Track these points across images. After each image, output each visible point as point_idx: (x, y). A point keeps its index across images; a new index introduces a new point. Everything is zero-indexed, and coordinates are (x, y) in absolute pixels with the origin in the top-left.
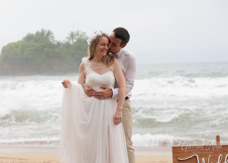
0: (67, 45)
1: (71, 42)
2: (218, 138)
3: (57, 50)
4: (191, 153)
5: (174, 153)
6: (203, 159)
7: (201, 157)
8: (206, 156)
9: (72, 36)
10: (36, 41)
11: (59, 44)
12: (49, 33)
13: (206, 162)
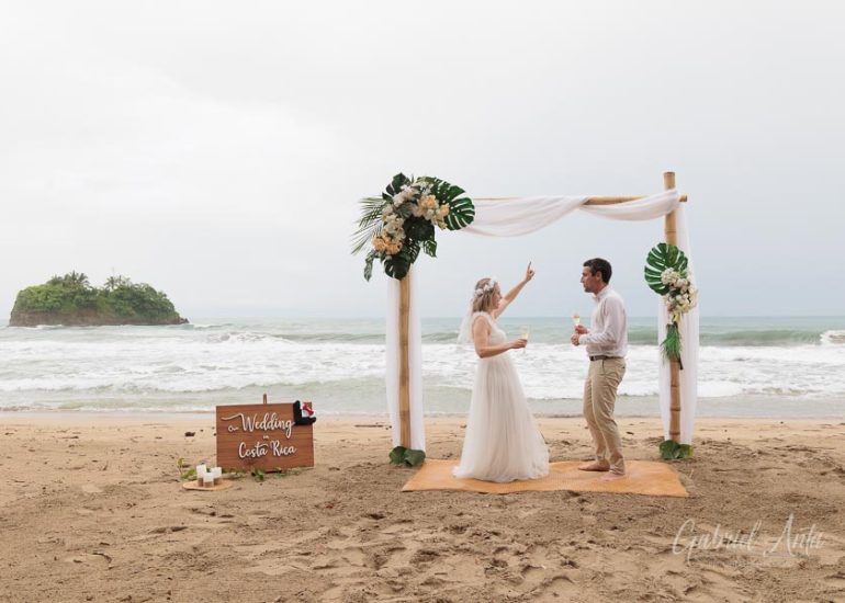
0: (106, 293)
1: (111, 290)
2: (265, 396)
3: (91, 298)
4: (237, 412)
5: (217, 413)
6: (249, 418)
7: (246, 416)
8: (252, 416)
9: (112, 281)
10: (64, 285)
11: (95, 291)
12: (82, 277)
13: (252, 422)
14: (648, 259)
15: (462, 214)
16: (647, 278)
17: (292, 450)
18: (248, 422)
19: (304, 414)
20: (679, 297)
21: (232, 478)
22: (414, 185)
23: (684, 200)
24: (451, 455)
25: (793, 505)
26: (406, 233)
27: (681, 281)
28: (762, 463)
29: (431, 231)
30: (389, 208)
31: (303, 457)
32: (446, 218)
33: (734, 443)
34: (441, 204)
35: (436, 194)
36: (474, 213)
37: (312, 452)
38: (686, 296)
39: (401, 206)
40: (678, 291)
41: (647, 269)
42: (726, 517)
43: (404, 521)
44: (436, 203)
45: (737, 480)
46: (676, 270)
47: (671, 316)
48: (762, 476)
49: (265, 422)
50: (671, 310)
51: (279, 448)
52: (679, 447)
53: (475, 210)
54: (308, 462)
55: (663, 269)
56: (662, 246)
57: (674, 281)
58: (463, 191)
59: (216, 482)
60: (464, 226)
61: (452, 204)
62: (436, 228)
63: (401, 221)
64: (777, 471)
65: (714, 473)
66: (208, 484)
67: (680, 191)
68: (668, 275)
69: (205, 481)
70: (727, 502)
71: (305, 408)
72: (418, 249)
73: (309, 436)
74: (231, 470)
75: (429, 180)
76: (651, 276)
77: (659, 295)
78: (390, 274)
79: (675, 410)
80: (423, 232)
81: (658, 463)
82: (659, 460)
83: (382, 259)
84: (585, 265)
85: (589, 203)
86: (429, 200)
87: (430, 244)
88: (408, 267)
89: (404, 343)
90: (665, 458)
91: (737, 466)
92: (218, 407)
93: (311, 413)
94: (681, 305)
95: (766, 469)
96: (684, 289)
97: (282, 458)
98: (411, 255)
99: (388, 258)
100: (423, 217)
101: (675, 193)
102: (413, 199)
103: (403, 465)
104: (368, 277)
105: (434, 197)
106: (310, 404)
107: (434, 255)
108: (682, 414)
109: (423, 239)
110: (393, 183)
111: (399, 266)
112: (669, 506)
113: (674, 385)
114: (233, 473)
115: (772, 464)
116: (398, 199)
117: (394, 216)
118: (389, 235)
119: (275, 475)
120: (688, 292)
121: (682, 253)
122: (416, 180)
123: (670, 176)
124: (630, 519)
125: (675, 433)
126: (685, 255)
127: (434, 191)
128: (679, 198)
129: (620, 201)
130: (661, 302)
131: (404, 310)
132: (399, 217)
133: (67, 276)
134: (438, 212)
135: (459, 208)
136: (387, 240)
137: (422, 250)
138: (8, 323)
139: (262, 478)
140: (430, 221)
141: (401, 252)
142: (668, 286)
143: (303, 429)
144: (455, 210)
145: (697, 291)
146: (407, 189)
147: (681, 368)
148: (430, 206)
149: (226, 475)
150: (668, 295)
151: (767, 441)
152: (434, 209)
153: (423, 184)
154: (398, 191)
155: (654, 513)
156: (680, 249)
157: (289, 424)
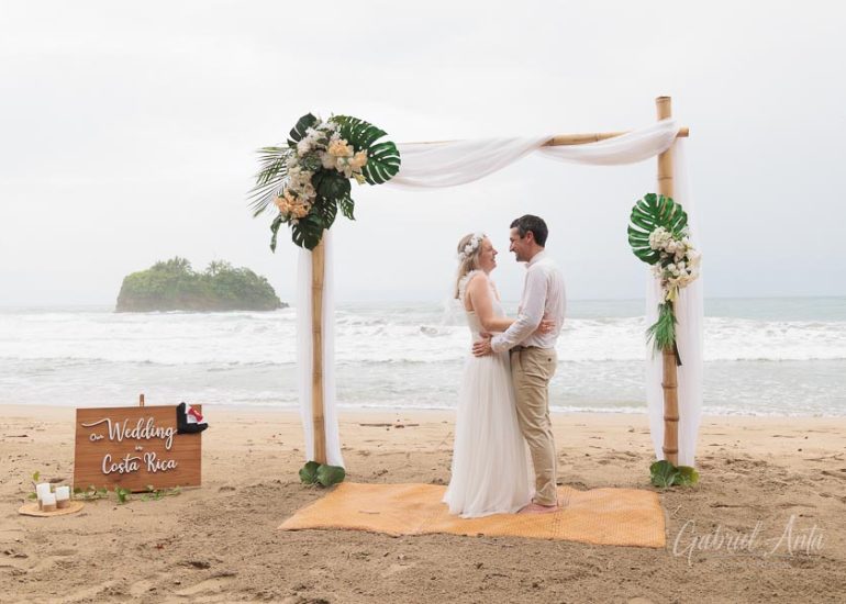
1: (213, 275)
2: (142, 397)
3: (194, 283)
4: (103, 417)
5: (78, 417)
6: (117, 425)
7: (114, 422)
8: (121, 421)
9: (214, 266)
10: (168, 270)
11: (197, 276)
12: (185, 262)
13: (121, 429)
14: (632, 216)
15: (385, 162)
16: (631, 241)
17: (172, 464)
18: (116, 429)
19: (191, 420)
20: (671, 267)
21: (89, 500)
22: (321, 126)
23: (684, 134)
24: (385, 472)
25: (794, 571)
26: (317, 191)
27: (673, 245)
28: (786, 497)
29: (347, 187)
30: (292, 160)
31: (187, 474)
32: (364, 168)
33: (770, 463)
34: (356, 150)
35: (348, 139)
36: (399, 161)
37: (199, 468)
38: (682, 264)
39: (305, 155)
40: (671, 258)
41: (630, 230)
42: (683, 588)
43: (225, 575)
44: (349, 150)
45: (736, 523)
46: (669, 230)
47: (664, 293)
48: (779, 516)
49: (138, 429)
50: (664, 285)
51: (155, 462)
52: (675, 470)
53: (400, 158)
54: (194, 480)
55: (652, 229)
56: (651, 198)
57: (664, 245)
58: (384, 134)
59: (60, 505)
60: (388, 178)
61: (371, 151)
62: (353, 182)
63: (308, 174)
64: (802, 510)
65: (711, 511)
66: (47, 509)
67: (678, 120)
68: (658, 236)
69: (44, 504)
70: (701, 561)
71: (191, 412)
72: (335, 211)
73: (195, 447)
74: (89, 489)
75: (339, 119)
76: (636, 239)
77: (648, 264)
78: (299, 243)
79: (671, 419)
80: (336, 188)
81: (644, 492)
82: (647, 487)
83: (290, 224)
84: (512, 226)
85: (552, 143)
86: (338, 145)
87: (348, 204)
88: (320, 234)
89: (317, 331)
90: (655, 486)
91: (752, 498)
92: (78, 410)
93: (200, 418)
94: (675, 277)
95: (790, 505)
96: (680, 255)
97: (159, 474)
98: (326, 218)
99: (296, 222)
100: (335, 170)
101: (671, 125)
102: (322, 145)
103: (314, 485)
104: (273, 247)
105: (345, 141)
106: (199, 407)
107: (353, 218)
108: (681, 425)
109: (340, 198)
110: (297, 126)
111: (310, 232)
112: (610, 565)
113: (669, 386)
114: (91, 493)
115: (802, 499)
116: (303, 146)
117: (298, 168)
118: (292, 193)
119: (142, 496)
120: (686, 259)
121: (680, 206)
122: (325, 121)
123: (664, 102)
124: (535, 586)
125: (671, 451)
126: (683, 209)
127: (345, 134)
128: (676, 130)
129: (596, 139)
130: (650, 273)
131: (317, 288)
132: (305, 169)
133: (170, 261)
134: (351, 160)
135: (381, 155)
136: (291, 198)
137: (339, 210)
138: (114, 308)
139: (123, 500)
140: (343, 173)
141: (310, 215)
142: (658, 253)
143: (188, 439)
144: (375, 158)
145: (699, 258)
146: (313, 134)
147: (679, 363)
148: (340, 153)
149: (79, 496)
150: (658, 264)
151: (818, 460)
152: (346, 157)
153: (331, 126)
154: (305, 135)
155: (581, 575)
156: (676, 201)
157: (171, 431)
